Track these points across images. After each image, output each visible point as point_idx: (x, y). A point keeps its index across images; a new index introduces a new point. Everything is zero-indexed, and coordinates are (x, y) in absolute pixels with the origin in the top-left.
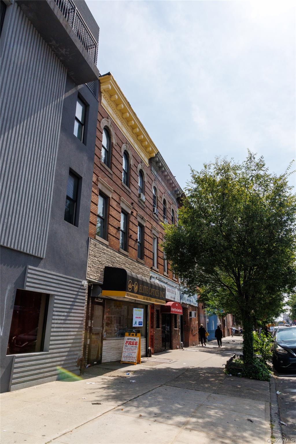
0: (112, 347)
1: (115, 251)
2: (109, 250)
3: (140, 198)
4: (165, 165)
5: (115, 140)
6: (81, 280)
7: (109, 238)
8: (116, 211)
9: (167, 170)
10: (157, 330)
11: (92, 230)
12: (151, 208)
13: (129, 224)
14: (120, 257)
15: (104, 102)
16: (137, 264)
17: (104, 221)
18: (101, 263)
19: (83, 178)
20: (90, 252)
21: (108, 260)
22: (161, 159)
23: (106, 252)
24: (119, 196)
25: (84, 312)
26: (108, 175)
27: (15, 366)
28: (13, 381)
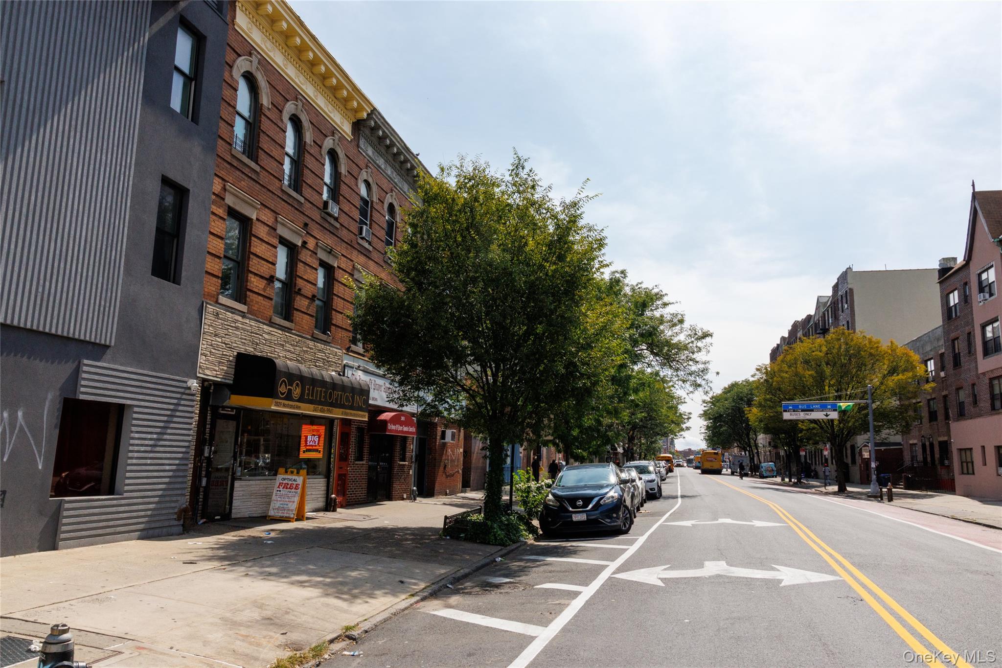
0: (253, 492)
1: (260, 322)
2: (247, 321)
3: (326, 211)
4: (391, 133)
5: (268, 97)
6: (185, 379)
7: (248, 299)
8: (267, 246)
9: (398, 142)
10: (357, 464)
11: (210, 288)
12: (354, 227)
13: (297, 267)
14: (272, 333)
15: (242, 21)
16: (311, 343)
17: (239, 267)
18: (228, 346)
19: (191, 191)
20: (205, 328)
21: (245, 339)
22: (382, 123)
23: (240, 326)
24: (274, 215)
25: (191, 432)
26: (250, 175)
27: (64, 514)
28: (61, 536)
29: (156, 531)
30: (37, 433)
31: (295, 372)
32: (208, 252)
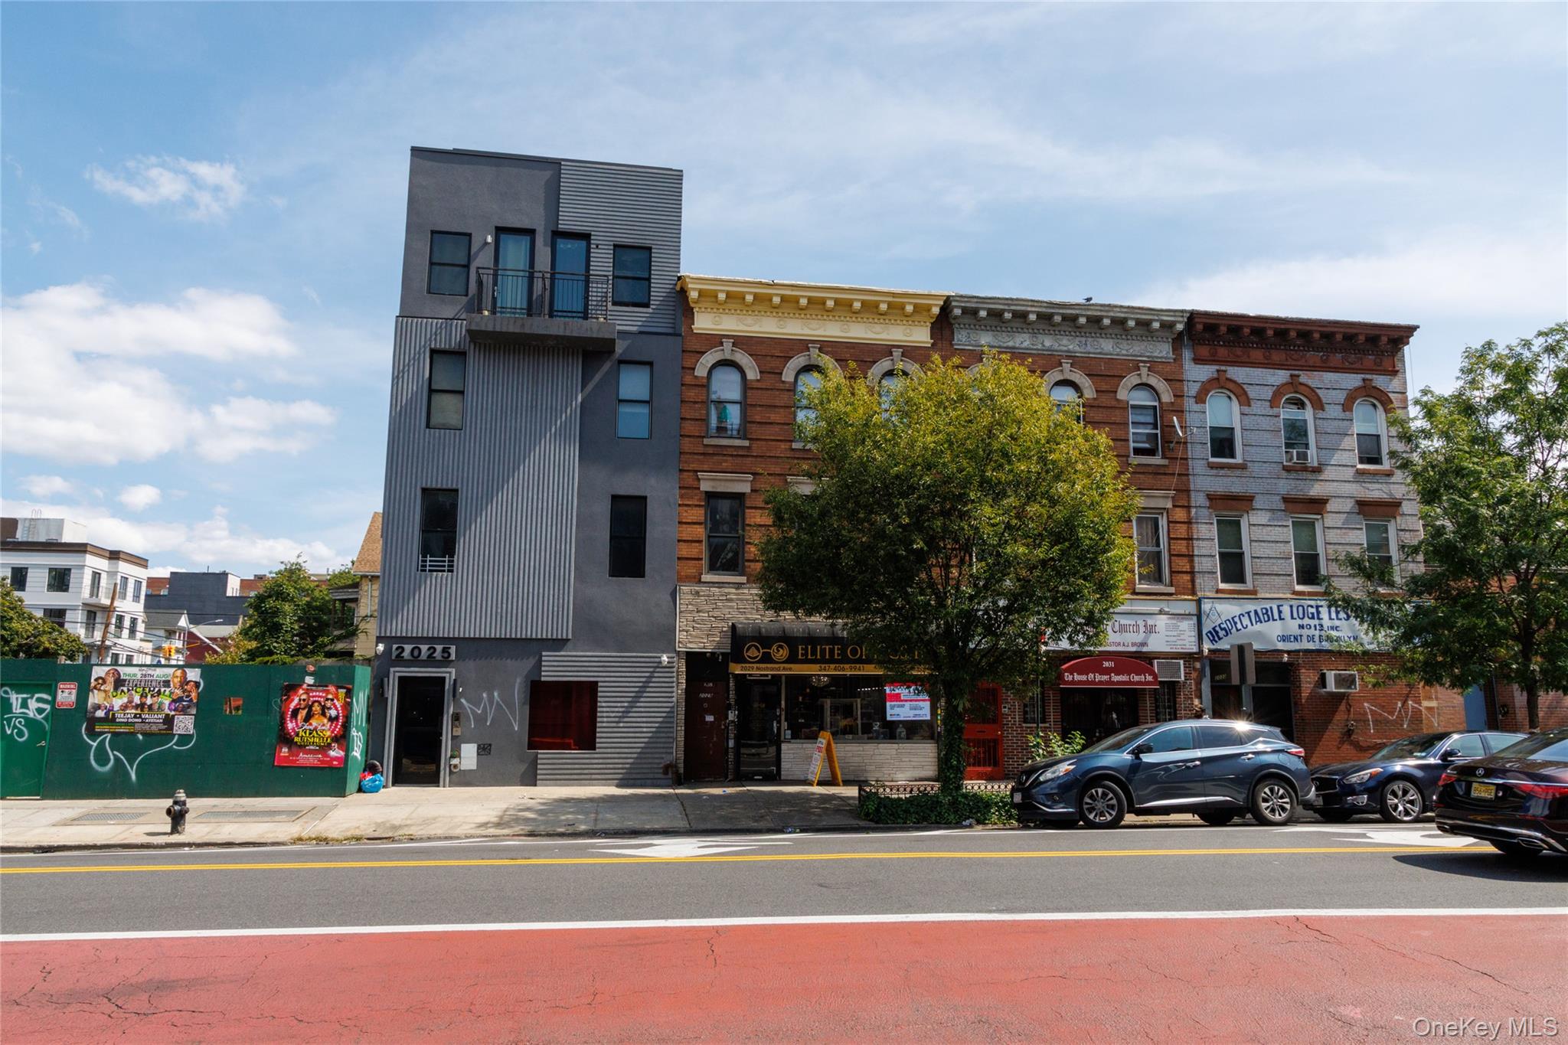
0: (809, 755)
2: (746, 591)
5: (755, 369)
6: (659, 655)
7: (747, 569)
10: (1028, 728)
11: (686, 571)
15: (703, 322)
17: (739, 540)
18: (718, 618)
19: (649, 496)
20: (682, 607)
22: (976, 301)
23: (734, 597)
24: (782, 477)
26: (735, 453)
27: (539, 761)
28: (539, 777)
29: (639, 782)
30: (510, 706)
31: (773, 634)
32: (679, 541)
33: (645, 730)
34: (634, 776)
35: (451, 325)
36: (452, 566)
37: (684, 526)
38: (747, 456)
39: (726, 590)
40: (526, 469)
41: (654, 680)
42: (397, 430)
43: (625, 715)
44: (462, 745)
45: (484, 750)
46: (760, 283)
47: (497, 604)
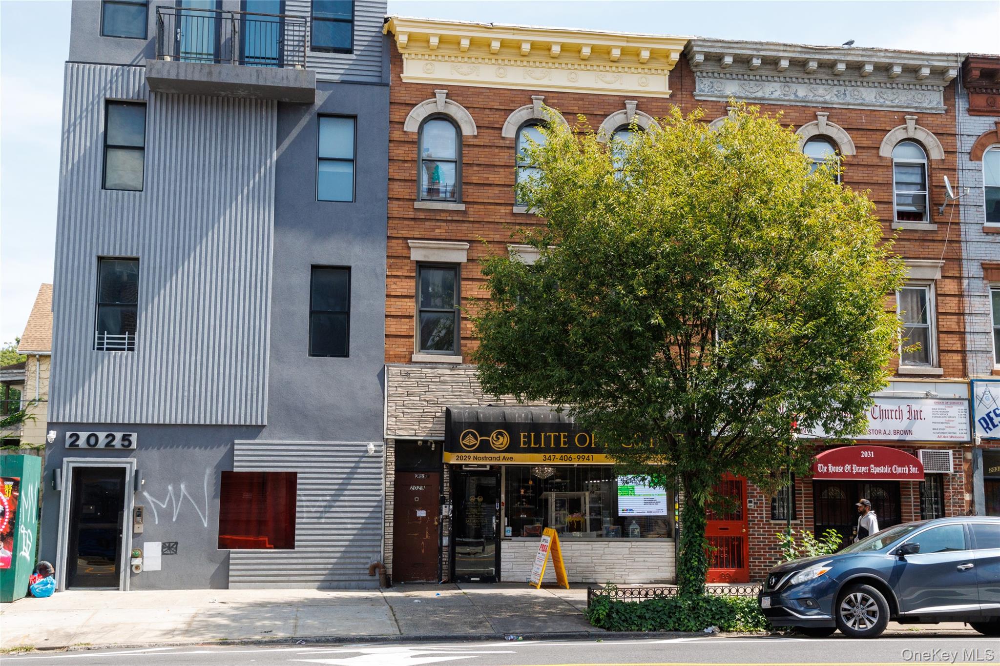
2: (462, 372)
4: (749, 49)
5: (472, 124)
6: (364, 443)
7: (463, 348)
11: (397, 350)
15: (414, 69)
17: (455, 316)
18: (432, 402)
19: (353, 267)
20: (391, 390)
21: (461, 392)
22: (720, 47)
23: (448, 379)
24: (501, 246)
26: (450, 218)
27: (231, 561)
28: (231, 579)
29: (342, 584)
30: (200, 501)
31: (492, 420)
32: (387, 316)
33: (349, 526)
34: (337, 578)
35: (129, 72)
36: (133, 344)
37: (393, 299)
38: (463, 221)
39: (440, 371)
40: (216, 236)
41: (359, 471)
42: (68, 190)
43: (327, 509)
44: (145, 544)
45: (169, 548)
46: (477, 26)
47: (183, 386)
